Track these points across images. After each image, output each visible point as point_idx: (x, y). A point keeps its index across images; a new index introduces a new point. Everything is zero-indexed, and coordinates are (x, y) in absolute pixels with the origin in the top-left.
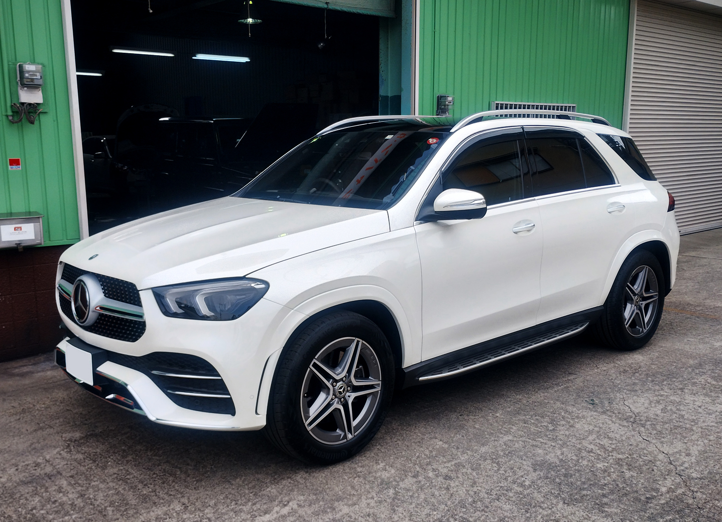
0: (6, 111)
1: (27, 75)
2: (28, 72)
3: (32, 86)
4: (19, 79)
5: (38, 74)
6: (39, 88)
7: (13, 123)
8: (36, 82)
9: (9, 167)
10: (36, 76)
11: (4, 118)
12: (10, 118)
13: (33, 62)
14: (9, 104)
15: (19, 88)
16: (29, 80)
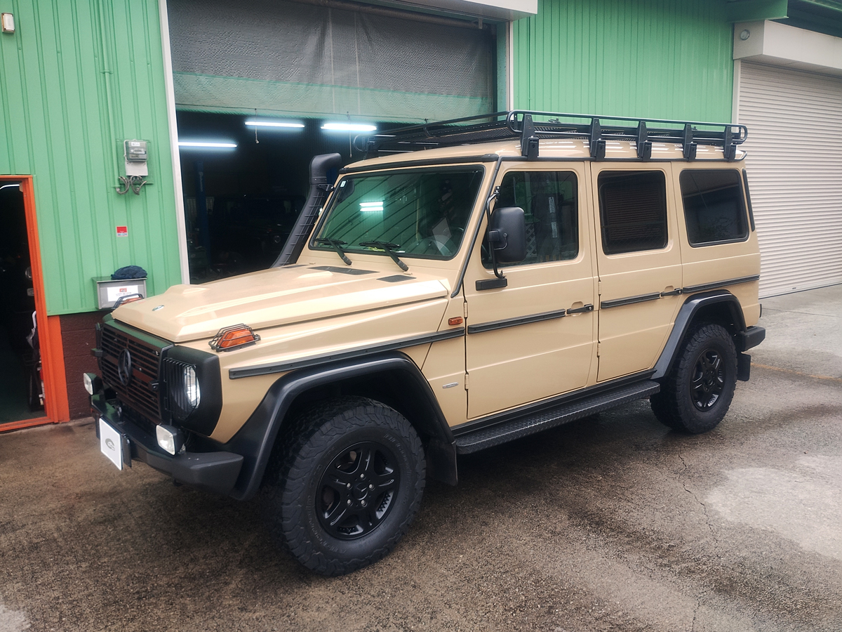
0: (114, 184)
1: (132, 151)
2: (133, 148)
3: (136, 161)
4: (125, 154)
5: (142, 150)
6: (144, 162)
7: (120, 194)
8: (141, 157)
9: (117, 234)
10: (141, 151)
11: (113, 189)
12: (118, 190)
13: (139, 139)
14: (117, 177)
15: (126, 163)
16: (134, 155)
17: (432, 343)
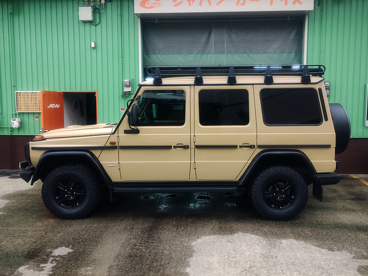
1: (125, 83)
3: (127, 86)
5: (128, 82)
6: (130, 87)
12: (121, 96)
14: (121, 92)
15: (124, 87)
17: (103, 150)
